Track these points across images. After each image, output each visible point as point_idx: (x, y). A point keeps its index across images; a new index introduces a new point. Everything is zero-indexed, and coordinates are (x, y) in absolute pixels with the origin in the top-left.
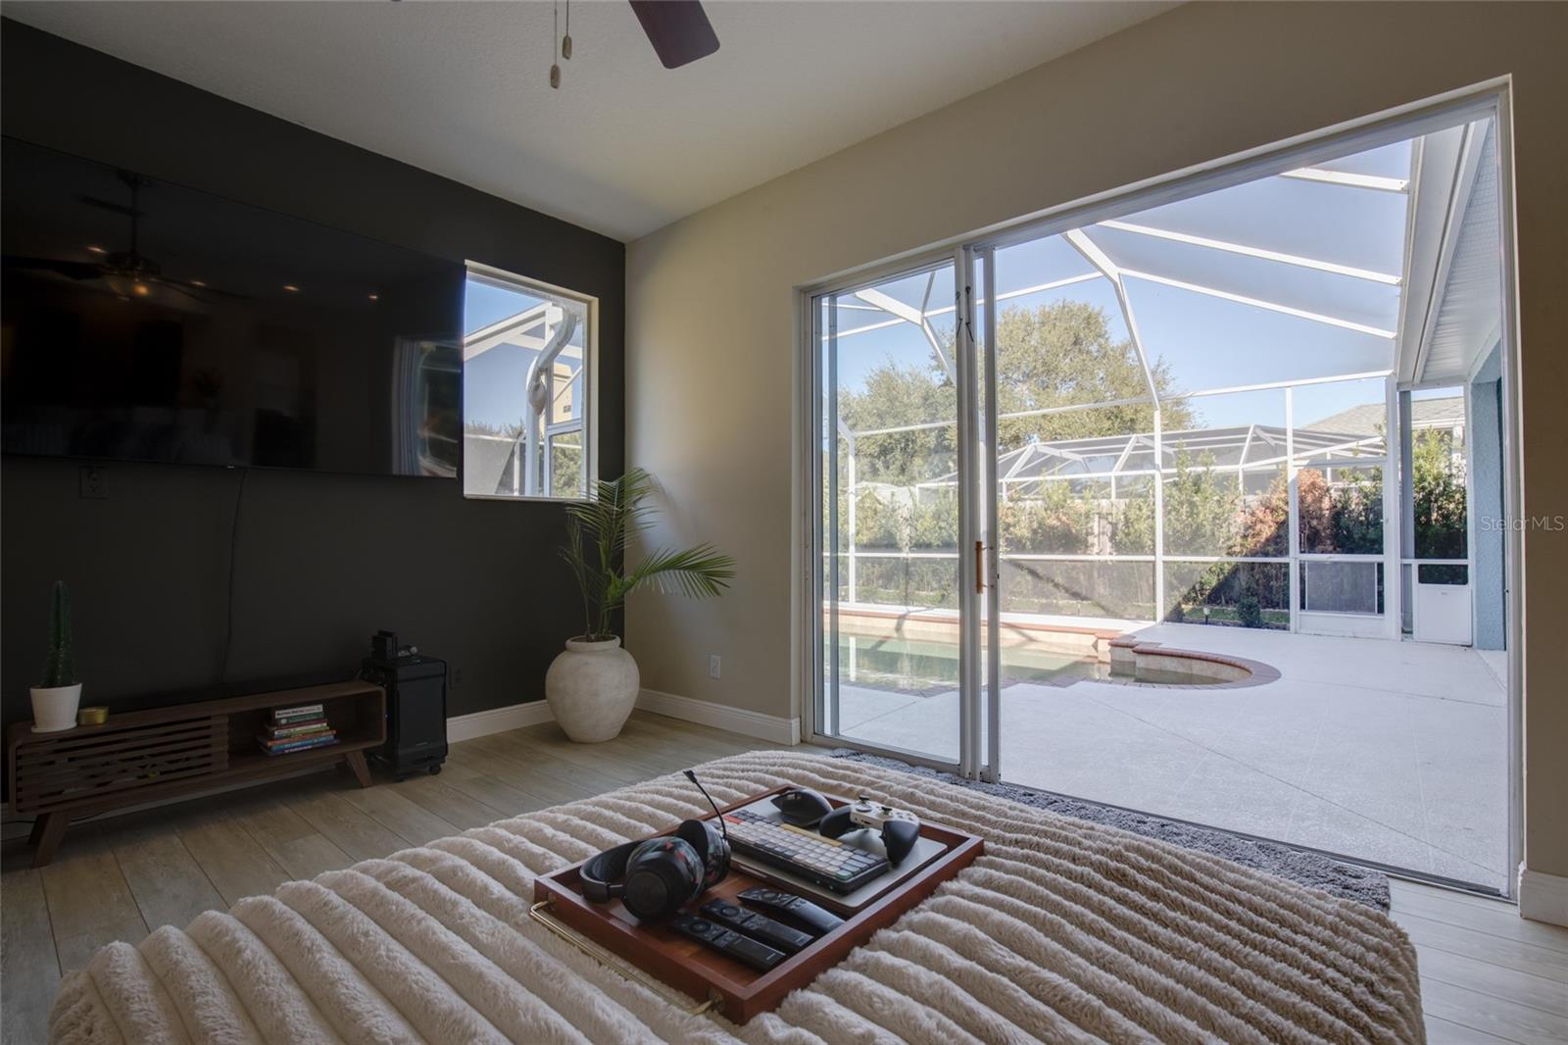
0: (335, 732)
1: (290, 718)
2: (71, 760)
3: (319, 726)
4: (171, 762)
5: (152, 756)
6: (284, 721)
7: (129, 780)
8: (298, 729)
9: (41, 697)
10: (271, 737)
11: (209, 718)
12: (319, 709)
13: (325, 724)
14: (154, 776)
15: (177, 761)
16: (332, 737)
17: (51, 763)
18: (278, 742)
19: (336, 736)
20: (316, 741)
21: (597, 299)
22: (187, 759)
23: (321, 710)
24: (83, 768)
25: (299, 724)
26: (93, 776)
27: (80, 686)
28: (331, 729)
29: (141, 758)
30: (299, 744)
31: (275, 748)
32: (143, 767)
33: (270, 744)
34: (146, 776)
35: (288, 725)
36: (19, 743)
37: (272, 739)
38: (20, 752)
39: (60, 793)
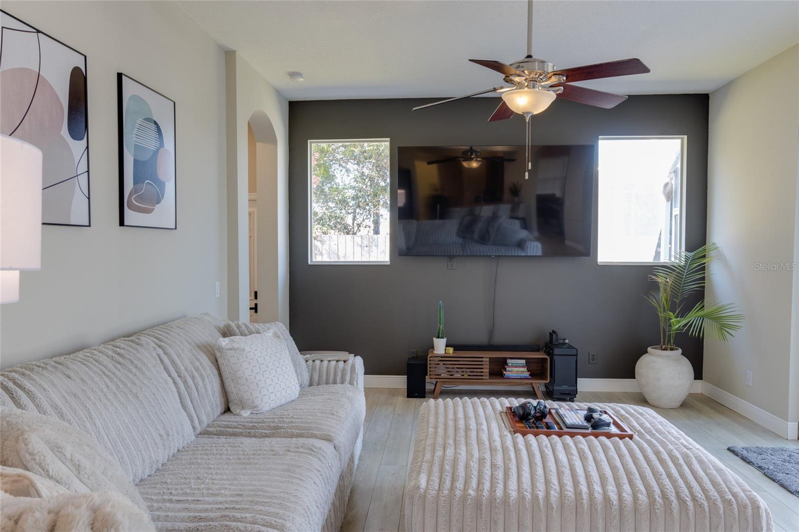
0: (529, 373)
1: (513, 363)
2: (444, 364)
3: (523, 369)
4: (471, 372)
5: (466, 368)
6: (510, 364)
7: (458, 375)
8: (516, 369)
9: (436, 341)
10: (505, 370)
11: (482, 358)
12: (523, 361)
13: (526, 369)
14: (466, 376)
15: (474, 372)
16: (528, 375)
17: (439, 364)
18: (508, 373)
19: (530, 375)
20: (522, 375)
21: (686, 136)
22: (476, 372)
23: (525, 362)
24: (447, 368)
25: (516, 367)
26: (449, 372)
27: (446, 339)
28: (528, 371)
29: (463, 368)
30: (515, 375)
31: (506, 375)
32: (463, 372)
33: (504, 373)
34: (463, 375)
35: (512, 366)
36: (430, 356)
37: (506, 371)
38: (431, 359)
39: (440, 375)
